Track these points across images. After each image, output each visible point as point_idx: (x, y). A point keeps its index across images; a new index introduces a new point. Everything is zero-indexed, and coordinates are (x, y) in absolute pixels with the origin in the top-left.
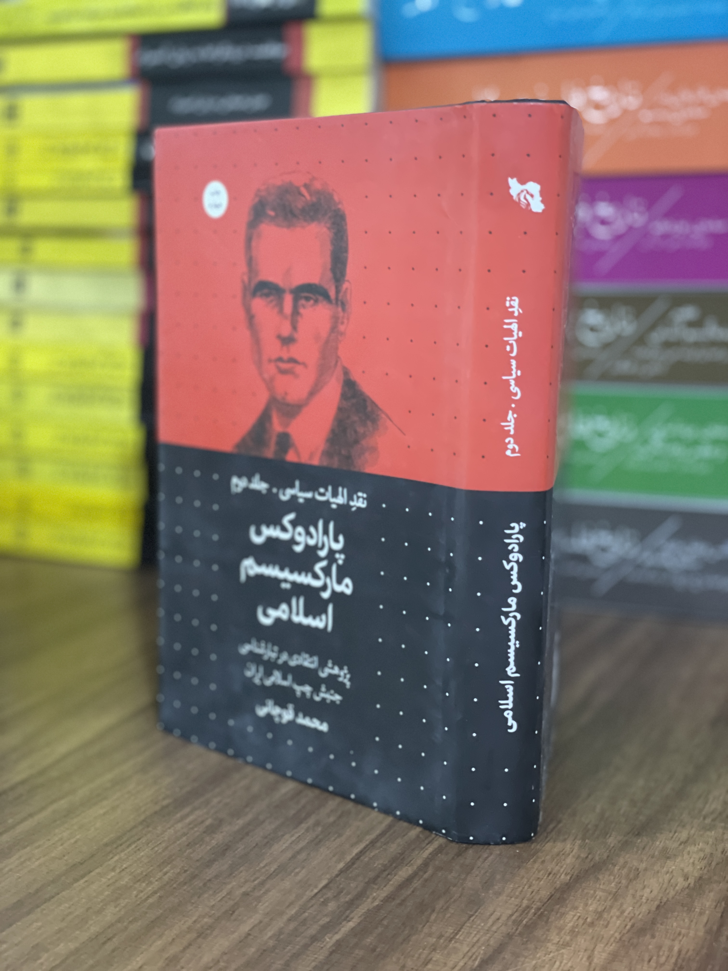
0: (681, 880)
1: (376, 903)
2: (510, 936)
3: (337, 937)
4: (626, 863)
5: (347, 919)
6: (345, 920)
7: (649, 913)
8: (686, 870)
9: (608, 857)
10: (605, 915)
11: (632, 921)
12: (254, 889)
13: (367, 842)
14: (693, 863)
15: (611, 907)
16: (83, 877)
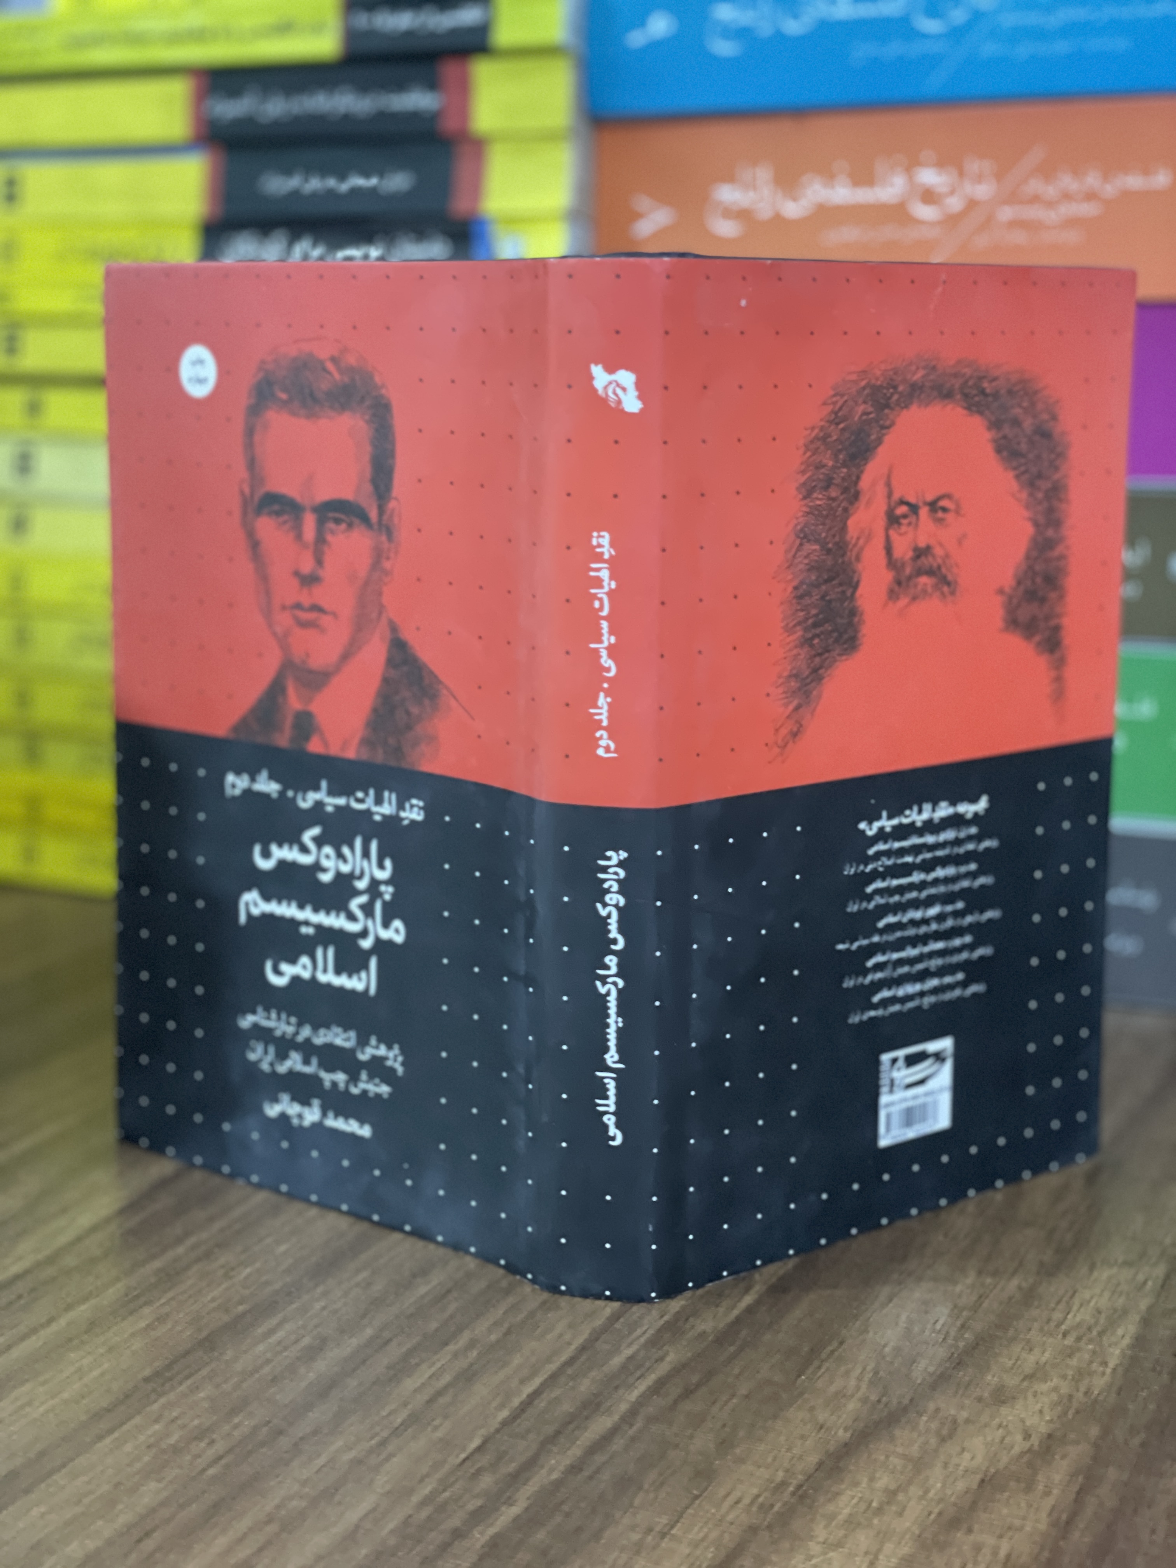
0: (1019, 1438)
1: (555, 1476)
2: (753, 1530)
3: (491, 1531)
4: (937, 1410)
5: (510, 1502)
6: (504, 1503)
7: (966, 1492)
8: (1028, 1423)
9: (911, 1400)
10: (901, 1497)
11: (941, 1506)
12: (371, 1451)
13: (545, 1376)
14: (1041, 1412)
15: (910, 1482)
16: (111, 1431)
